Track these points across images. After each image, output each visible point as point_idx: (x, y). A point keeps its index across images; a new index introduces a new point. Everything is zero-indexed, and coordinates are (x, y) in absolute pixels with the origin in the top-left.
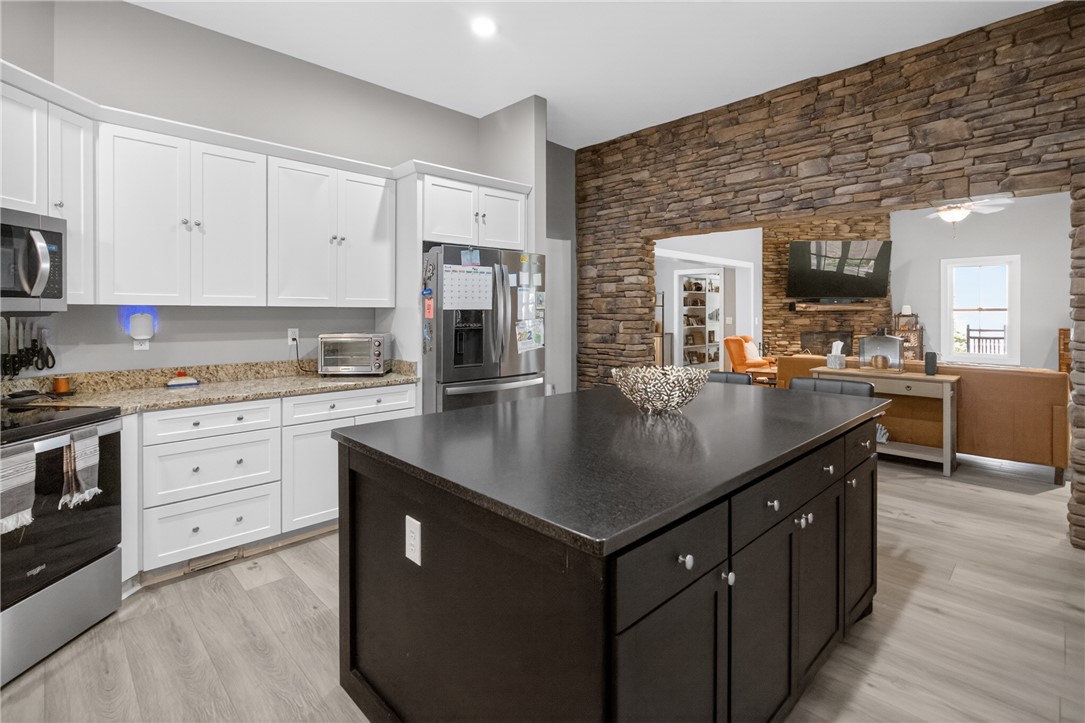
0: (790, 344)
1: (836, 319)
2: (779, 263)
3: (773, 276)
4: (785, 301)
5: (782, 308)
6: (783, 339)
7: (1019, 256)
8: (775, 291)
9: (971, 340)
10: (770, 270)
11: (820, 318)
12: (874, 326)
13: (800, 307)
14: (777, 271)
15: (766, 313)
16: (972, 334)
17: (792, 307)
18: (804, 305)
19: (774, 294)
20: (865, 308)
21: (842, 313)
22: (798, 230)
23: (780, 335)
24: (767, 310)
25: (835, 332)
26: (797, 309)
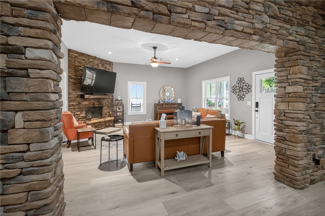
0: (81, 113)
1: (98, 102)
2: (76, 76)
3: (73, 81)
4: (78, 93)
5: (77, 97)
6: (78, 111)
7: (146, 82)
8: (75, 88)
9: (132, 108)
10: (72, 78)
11: (92, 101)
12: (109, 104)
13: (86, 96)
14: (75, 79)
15: (70, 99)
16: (133, 106)
17: (82, 97)
18: (88, 96)
19: (74, 90)
20: (106, 97)
21: (99, 99)
22: (84, 61)
23: (77, 109)
24: (70, 98)
25: (97, 107)
26: (85, 97)
